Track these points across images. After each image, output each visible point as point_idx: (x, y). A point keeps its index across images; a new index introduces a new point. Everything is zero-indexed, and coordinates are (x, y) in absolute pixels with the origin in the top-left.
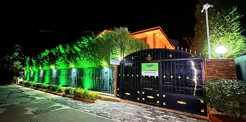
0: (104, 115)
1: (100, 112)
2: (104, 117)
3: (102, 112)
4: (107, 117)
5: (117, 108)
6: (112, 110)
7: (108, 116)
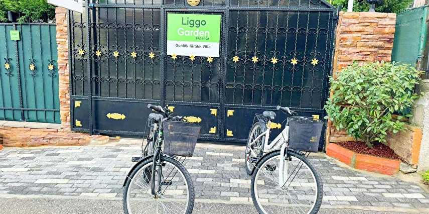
0: (45, 189)
1: (20, 185)
2: (46, 196)
3: (32, 181)
4: (62, 193)
5: (84, 162)
6: (71, 169)
7: (64, 190)
